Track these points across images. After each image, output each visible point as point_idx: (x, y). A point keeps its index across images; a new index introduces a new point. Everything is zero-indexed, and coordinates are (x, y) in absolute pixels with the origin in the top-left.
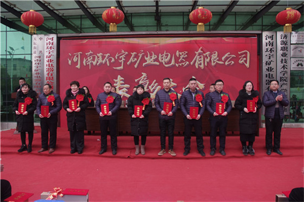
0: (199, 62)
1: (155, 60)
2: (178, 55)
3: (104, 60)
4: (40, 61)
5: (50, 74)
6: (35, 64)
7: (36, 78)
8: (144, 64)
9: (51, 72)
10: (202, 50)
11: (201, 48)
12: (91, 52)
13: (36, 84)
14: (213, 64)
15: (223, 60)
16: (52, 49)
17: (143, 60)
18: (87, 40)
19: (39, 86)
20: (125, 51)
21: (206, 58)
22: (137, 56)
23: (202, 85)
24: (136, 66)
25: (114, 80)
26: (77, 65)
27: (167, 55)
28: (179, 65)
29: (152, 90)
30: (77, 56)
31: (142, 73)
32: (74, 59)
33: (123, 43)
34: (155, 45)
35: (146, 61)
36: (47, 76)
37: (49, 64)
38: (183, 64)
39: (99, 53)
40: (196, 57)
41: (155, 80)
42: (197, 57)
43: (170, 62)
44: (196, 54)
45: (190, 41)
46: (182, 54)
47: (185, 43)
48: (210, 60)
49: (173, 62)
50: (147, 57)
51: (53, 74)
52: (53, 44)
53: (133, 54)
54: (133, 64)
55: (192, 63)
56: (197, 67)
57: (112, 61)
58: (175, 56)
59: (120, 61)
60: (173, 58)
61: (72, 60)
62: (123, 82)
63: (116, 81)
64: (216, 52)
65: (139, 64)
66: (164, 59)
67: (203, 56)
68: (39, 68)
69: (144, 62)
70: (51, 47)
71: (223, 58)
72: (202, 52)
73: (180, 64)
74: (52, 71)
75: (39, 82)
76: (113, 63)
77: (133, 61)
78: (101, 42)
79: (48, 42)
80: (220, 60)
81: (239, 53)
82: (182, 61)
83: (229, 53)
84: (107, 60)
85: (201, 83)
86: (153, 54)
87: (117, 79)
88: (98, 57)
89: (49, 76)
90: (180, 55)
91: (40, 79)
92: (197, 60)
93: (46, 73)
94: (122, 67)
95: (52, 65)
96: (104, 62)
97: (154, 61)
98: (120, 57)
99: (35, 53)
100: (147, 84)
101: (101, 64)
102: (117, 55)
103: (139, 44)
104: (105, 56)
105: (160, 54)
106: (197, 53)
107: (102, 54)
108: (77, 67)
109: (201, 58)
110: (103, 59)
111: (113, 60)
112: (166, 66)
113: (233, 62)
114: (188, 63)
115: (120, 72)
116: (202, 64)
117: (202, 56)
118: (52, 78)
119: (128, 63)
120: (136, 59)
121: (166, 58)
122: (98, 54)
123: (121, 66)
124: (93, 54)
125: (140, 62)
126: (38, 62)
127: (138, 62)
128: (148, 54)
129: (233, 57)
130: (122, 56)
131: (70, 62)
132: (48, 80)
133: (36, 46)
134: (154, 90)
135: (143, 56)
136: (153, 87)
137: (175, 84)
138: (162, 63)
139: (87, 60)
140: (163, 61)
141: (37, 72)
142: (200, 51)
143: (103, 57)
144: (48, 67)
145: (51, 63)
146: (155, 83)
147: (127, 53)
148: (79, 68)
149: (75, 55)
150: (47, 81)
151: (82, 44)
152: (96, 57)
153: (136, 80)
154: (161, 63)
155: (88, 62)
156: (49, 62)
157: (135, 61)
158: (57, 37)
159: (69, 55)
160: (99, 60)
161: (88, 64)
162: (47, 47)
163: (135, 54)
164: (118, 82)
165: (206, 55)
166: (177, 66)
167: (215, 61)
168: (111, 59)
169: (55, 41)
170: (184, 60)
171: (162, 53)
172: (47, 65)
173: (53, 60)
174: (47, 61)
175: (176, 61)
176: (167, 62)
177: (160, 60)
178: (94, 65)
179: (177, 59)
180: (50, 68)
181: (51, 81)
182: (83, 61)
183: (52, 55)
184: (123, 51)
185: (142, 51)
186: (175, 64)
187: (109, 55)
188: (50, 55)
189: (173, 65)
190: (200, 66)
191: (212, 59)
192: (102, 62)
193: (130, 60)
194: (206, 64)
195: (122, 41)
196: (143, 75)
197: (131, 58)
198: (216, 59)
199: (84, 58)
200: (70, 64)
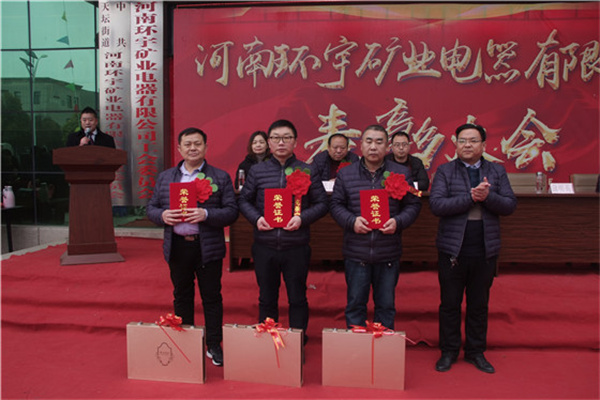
0: (547, 72)
1: (429, 66)
2: (491, 53)
3: (294, 63)
4: (120, 65)
5: (146, 102)
6: (108, 73)
7: (110, 112)
8: (400, 75)
9: (150, 95)
10: (555, 38)
11: (555, 31)
12: (257, 42)
13: (111, 126)
14: (585, 76)
16: (152, 34)
17: (398, 65)
18: (248, 9)
19: (118, 131)
20: (349, 40)
21: (566, 61)
22: (381, 54)
23: (553, 131)
24: (378, 80)
25: (320, 116)
26: (221, 76)
27: (462, 52)
28: (494, 79)
29: (419, 144)
30: (221, 53)
31: (396, 100)
32: (212, 61)
34: (432, 25)
35: (407, 68)
36: (138, 105)
37: (144, 74)
38: (505, 75)
39: (279, 45)
40: (538, 57)
41: (429, 119)
42: (542, 57)
43: (469, 69)
44: (540, 49)
45: (526, 13)
46: (504, 49)
47: (512, 17)
48: (578, 65)
49: (477, 71)
50: (409, 56)
51: (155, 101)
52: (153, 21)
53: (372, 47)
54: (371, 73)
55: (527, 74)
56: (541, 83)
57: (314, 67)
58: (485, 54)
59: (336, 66)
60: (479, 59)
61: (207, 65)
62: (344, 123)
63: (324, 118)
64: (597, 43)
65: (386, 75)
66: (454, 61)
67: (560, 54)
68: (116, 84)
69: (401, 71)
70: (149, 28)
72: (557, 42)
73: (498, 77)
74: (153, 92)
75: (118, 122)
76: (318, 70)
77: (372, 66)
78: (286, 13)
79: (140, 14)
82: (502, 69)
84: (302, 63)
85: (550, 127)
86: (426, 50)
87: (327, 114)
88: (277, 56)
89: (145, 106)
90: (496, 52)
91: (120, 112)
92: (542, 66)
93: (135, 98)
94: (340, 83)
95: (151, 76)
96: (292, 68)
97: (428, 68)
98: (336, 57)
99: (106, 44)
100: (408, 128)
101: (286, 72)
102: (327, 51)
103: (386, 20)
104: (296, 53)
105: (444, 49)
106: (542, 46)
107: (287, 47)
108: (219, 80)
109: (552, 59)
110: (290, 61)
111: (317, 63)
112: (460, 80)
114: (516, 72)
115: (337, 97)
116: (556, 76)
117: (556, 54)
118: (153, 110)
119: (358, 72)
120: (378, 62)
121: (460, 60)
122: (276, 48)
123: (339, 80)
124: (262, 48)
125: (389, 70)
126: (115, 68)
127: (385, 69)
128: (413, 47)
130: (341, 54)
131: (200, 68)
132: (142, 117)
133: (107, 24)
134: (426, 144)
135: (398, 54)
136: (423, 135)
138: (450, 72)
139: (248, 62)
140: (450, 67)
141: (113, 95)
142: (550, 41)
143: (291, 56)
144: (140, 82)
145: (148, 72)
146: (429, 126)
147: (354, 44)
148: (225, 84)
149: (214, 49)
150: (138, 119)
151: (234, 18)
152: (272, 53)
153: (379, 118)
154: (446, 74)
155: (248, 69)
156: (143, 69)
157: (377, 66)
158: (164, 3)
159: (199, 50)
160: (280, 62)
161: (248, 72)
162: (139, 28)
163: (377, 47)
164: (330, 122)
165: (568, 51)
166: (489, 82)
167: (590, 66)
168: (313, 60)
169: (159, 11)
170: (508, 66)
171: (450, 47)
172: (138, 76)
173: (153, 64)
174: (139, 66)
175: (487, 68)
176: (462, 69)
177: (443, 66)
178: (266, 75)
179: (488, 62)
180: (148, 85)
181: (150, 118)
182: (236, 65)
183: (150, 50)
184: (345, 39)
185: (397, 39)
186: (483, 76)
187: (305, 51)
188: (146, 49)
189: (477, 77)
190: (549, 81)
191: (582, 63)
192: (288, 69)
193: (364, 64)
194: (565, 76)
195: (343, 12)
196: (396, 104)
197: (367, 59)
198: (594, 61)
199: (240, 59)
200: (201, 74)
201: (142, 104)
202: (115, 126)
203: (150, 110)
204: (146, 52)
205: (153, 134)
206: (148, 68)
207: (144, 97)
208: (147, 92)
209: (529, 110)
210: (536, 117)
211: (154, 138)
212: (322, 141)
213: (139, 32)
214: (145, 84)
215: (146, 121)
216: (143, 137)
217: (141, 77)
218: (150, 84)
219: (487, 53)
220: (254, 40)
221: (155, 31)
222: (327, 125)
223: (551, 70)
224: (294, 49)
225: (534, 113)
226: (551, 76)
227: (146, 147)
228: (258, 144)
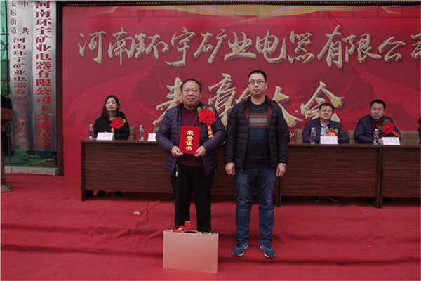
0: (334, 55)
1: (247, 50)
2: (292, 41)
3: (149, 47)
4: (24, 47)
5: (43, 75)
6: (15, 53)
7: (17, 81)
8: (226, 56)
9: (46, 70)
10: (339, 30)
11: (339, 26)
12: (123, 32)
13: (18, 92)
14: (360, 59)
15: (380, 51)
16: (48, 25)
17: (225, 49)
18: (116, 7)
19: (22, 96)
20: (189, 31)
21: (347, 47)
22: (212, 41)
23: (339, 99)
24: (210, 60)
25: (168, 86)
26: (97, 56)
27: (272, 40)
28: (295, 60)
30: (97, 40)
31: (223, 74)
32: (90, 46)
33: (186, 14)
34: (249, 20)
35: (231, 51)
36: (38, 77)
37: (42, 54)
38: (303, 57)
39: (139, 34)
40: (327, 44)
42: (330, 44)
43: (277, 53)
44: (328, 39)
45: (318, 12)
46: (302, 38)
47: (308, 15)
48: (356, 51)
49: (283, 54)
50: (232, 42)
51: (50, 74)
52: (48, 15)
53: (206, 36)
54: (205, 55)
55: (319, 56)
56: (329, 64)
58: (288, 42)
59: (180, 50)
60: (284, 45)
61: (87, 49)
63: (171, 88)
64: (368, 36)
65: (216, 56)
66: (266, 47)
67: (343, 42)
68: (22, 61)
69: (227, 53)
70: (45, 20)
71: (381, 48)
72: (340, 34)
73: (298, 58)
74: (48, 68)
75: (23, 89)
76: (167, 52)
77: (206, 50)
78: (144, 11)
79: (39, 10)
80: (374, 51)
81: (413, 37)
83: (393, 37)
84: (155, 47)
85: (336, 96)
86: (245, 38)
87: (173, 85)
88: (137, 42)
89: (43, 78)
90: (296, 40)
91: (25, 83)
92: (330, 51)
93: (36, 72)
94: (183, 62)
95: (47, 56)
96: (148, 50)
97: (246, 52)
98: (180, 43)
99: (14, 31)
100: (232, 96)
101: (143, 54)
102: (173, 38)
103: (217, 16)
104: (151, 40)
105: (258, 38)
106: (330, 36)
107: (144, 35)
108: (96, 60)
109: (337, 46)
110: (146, 46)
111: (166, 48)
112: (270, 60)
113: (399, 56)
114: (311, 55)
115: (181, 72)
116: (340, 58)
117: (340, 43)
118: (49, 81)
119: (195, 54)
120: (210, 47)
121: (271, 45)
122: (136, 36)
123: (181, 59)
124: (127, 36)
125: (218, 52)
126: (21, 50)
127: (215, 52)
128: (236, 36)
129: (401, 46)
130: (183, 41)
131: (82, 51)
132: (40, 86)
133: (14, 17)
135: (225, 41)
137: (287, 97)
138: (262, 54)
139: (116, 47)
140: (263, 51)
141: (19, 69)
142: (335, 33)
143: (147, 42)
144: (39, 60)
145: (45, 53)
146: (247, 94)
147: (193, 34)
148: (100, 62)
149: (92, 37)
150: (38, 88)
151: (106, 14)
152: (133, 40)
153: (210, 88)
154: (260, 56)
155: (116, 51)
156: (41, 50)
157: (209, 50)
158: (57, 2)
159: (81, 37)
160: (139, 47)
161: (116, 54)
162: (38, 21)
163: (210, 36)
164: (175, 91)
165: (348, 40)
166: (292, 62)
167: (364, 52)
168: (163, 45)
169: (53, 8)
170: (305, 51)
171: (263, 36)
172: (37, 56)
173: (49, 47)
174: (38, 49)
175: (290, 51)
176: (272, 52)
177: (258, 50)
178: (129, 56)
179: (291, 48)
180: (44, 63)
181: (46, 86)
182: (108, 49)
183: (46, 37)
184: (186, 30)
185: (224, 30)
186: (287, 58)
187: (158, 38)
188: (43, 36)
189: (283, 58)
190: (335, 62)
191: (358, 49)
192: (145, 51)
193: (200, 48)
194: (347, 59)
195: (185, 10)
196: (223, 78)
197: (202, 44)
198: (367, 48)
199: (110, 44)
200: (83, 55)
201: (40, 76)
202: (20, 92)
203: (46, 81)
204: (43, 38)
205: (49, 98)
206: (45, 50)
207: (42, 71)
208: (44, 68)
209: (321, 83)
210: (326, 88)
211: (49, 101)
212: (169, 104)
213: (38, 23)
214: (42, 61)
215: (43, 89)
216: (41, 100)
217: (39, 56)
218: (46, 62)
219: (290, 41)
220: (121, 30)
221: (50, 23)
222: (173, 93)
223: (336, 54)
224: (149, 37)
225: (324, 85)
226: (336, 58)
227: (43, 108)
228: (111, 104)
